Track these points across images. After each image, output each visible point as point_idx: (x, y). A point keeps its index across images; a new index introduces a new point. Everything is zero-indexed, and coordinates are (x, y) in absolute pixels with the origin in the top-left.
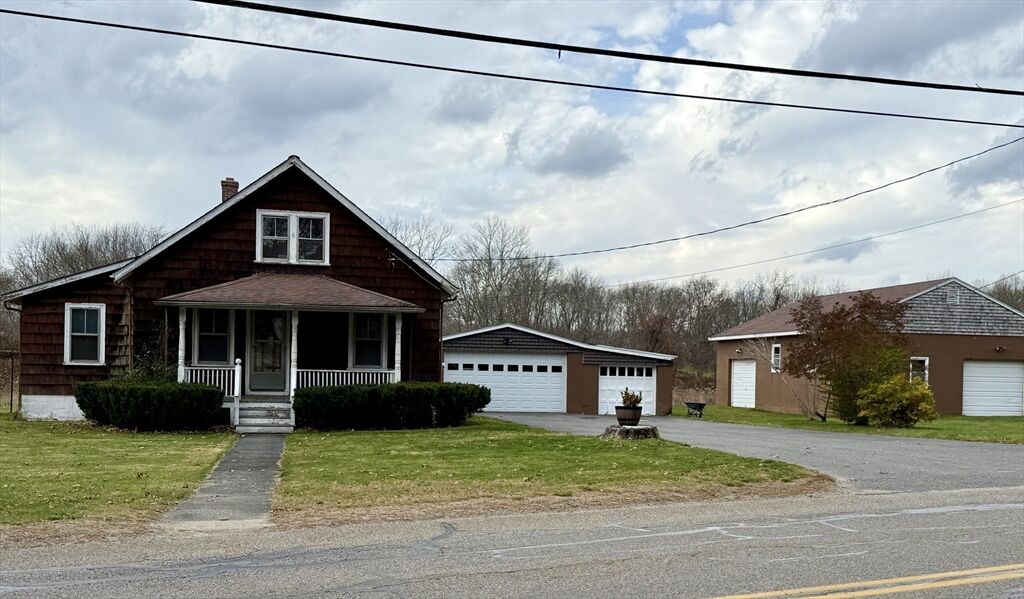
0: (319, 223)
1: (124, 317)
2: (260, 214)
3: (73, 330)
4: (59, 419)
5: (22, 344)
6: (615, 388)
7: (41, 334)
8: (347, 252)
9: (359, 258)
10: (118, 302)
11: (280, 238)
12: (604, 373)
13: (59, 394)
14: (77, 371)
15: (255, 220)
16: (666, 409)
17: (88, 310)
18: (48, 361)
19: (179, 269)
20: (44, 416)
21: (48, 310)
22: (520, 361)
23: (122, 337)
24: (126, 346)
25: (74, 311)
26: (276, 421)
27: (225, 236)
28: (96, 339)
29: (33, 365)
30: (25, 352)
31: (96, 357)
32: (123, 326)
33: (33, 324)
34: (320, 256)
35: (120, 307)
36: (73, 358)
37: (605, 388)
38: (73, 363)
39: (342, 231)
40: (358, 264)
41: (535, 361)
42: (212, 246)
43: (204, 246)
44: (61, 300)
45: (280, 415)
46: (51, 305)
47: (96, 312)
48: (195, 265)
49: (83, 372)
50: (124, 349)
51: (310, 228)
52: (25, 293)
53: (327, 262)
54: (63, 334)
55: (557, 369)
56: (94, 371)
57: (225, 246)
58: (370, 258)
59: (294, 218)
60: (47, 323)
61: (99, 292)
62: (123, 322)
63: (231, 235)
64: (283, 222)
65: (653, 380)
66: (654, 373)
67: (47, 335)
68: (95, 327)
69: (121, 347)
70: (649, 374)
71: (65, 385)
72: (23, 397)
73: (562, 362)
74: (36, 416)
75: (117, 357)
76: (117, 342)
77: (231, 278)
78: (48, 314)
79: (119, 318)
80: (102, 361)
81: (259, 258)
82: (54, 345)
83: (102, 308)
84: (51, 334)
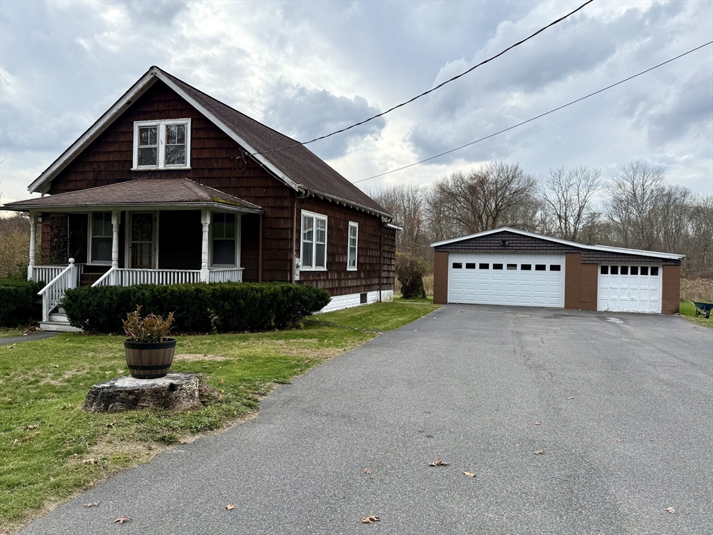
0: (182, 129)
2: (137, 125)
6: (617, 286)
8: (205, 154)
9: (217, 159)
11: (152, 146)
12: (604, 271)
15: (133, 132)
16: (673, 307)
22: (520, 260)
34: (182, 160)
37: (606, 286)
39: (202, 134)
40: (215, 165)
41: (534, 261)
48: (91, 176)
53: (188, 166)
55: (555, 268)
57: (111, 158)
58: (226, 158)
59: (162, 125)
63: (114, 148)
64: (155, 131)
65: (659, 279)
66: (660, 271)
70: (655, 272)
73: (561, 261)
81: (135, 167)
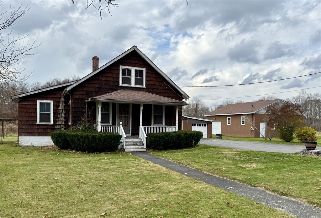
0: (142, 71)
1: (60, 106)
2: (121, 67)
3: (41, 110)
4: (35, 146)
5: (19, 116)
7: (27, 112)
8: (151, 83)
9: (156, 85)
10: (58, 100)
11: (128, 77)
12: (193, 125)
13: (35, 136)
14: (42, 127)
15: (119, 70)
16: (210, 136)
17: (46, 103)
18: (30, 123)
19: (91, 87)
20: (28, 144)
21: (30, 103)
23: (60, 114)
24: (61, 117)
25: (41, 104)
26: (138, 146)
27: (108, 75)
28: (49, 114)
29: (24, 124)
30: (21, 119)
31: (49, 121)
32: (60, 109)
33: (24, 108)
34: (142, 84)
35: (59, 102)
36: (40, 121)
38: (40, 124)
40: (155, 87)
42: (103, 79)
43: (100, 79)
44: (35, 99)
45: (138, 144)
46: (31, 100)
47: (49, 104)
48: (97, 86)
49: (44, 127)
50: (60, 118)
51: (139, 74)
52: (22, 96)
54: (36, 112)
56: (49, 126)
57: (108, 79)
58: (159, 85)
59: (133, 70)
60: (30, 108)
61: (51, 96)
62: (60, 108)
63: (110, 75)
64: (129, 71)
65: (206, 128)
67: (30, 112)
68: (49, 110)
69: (59, 117)
70: (205, 126)
71: (37, 132)
72: (20, 137)
74: (25, 145)
75: (58, 121)
76: (57, 115)
77: (111, 91)
78: (30, 104)
79: (59, 106)
80: (52, 123)
81: (121, 84)
82: (33, 116)
83: (52, 103)
84: (32, 112)
